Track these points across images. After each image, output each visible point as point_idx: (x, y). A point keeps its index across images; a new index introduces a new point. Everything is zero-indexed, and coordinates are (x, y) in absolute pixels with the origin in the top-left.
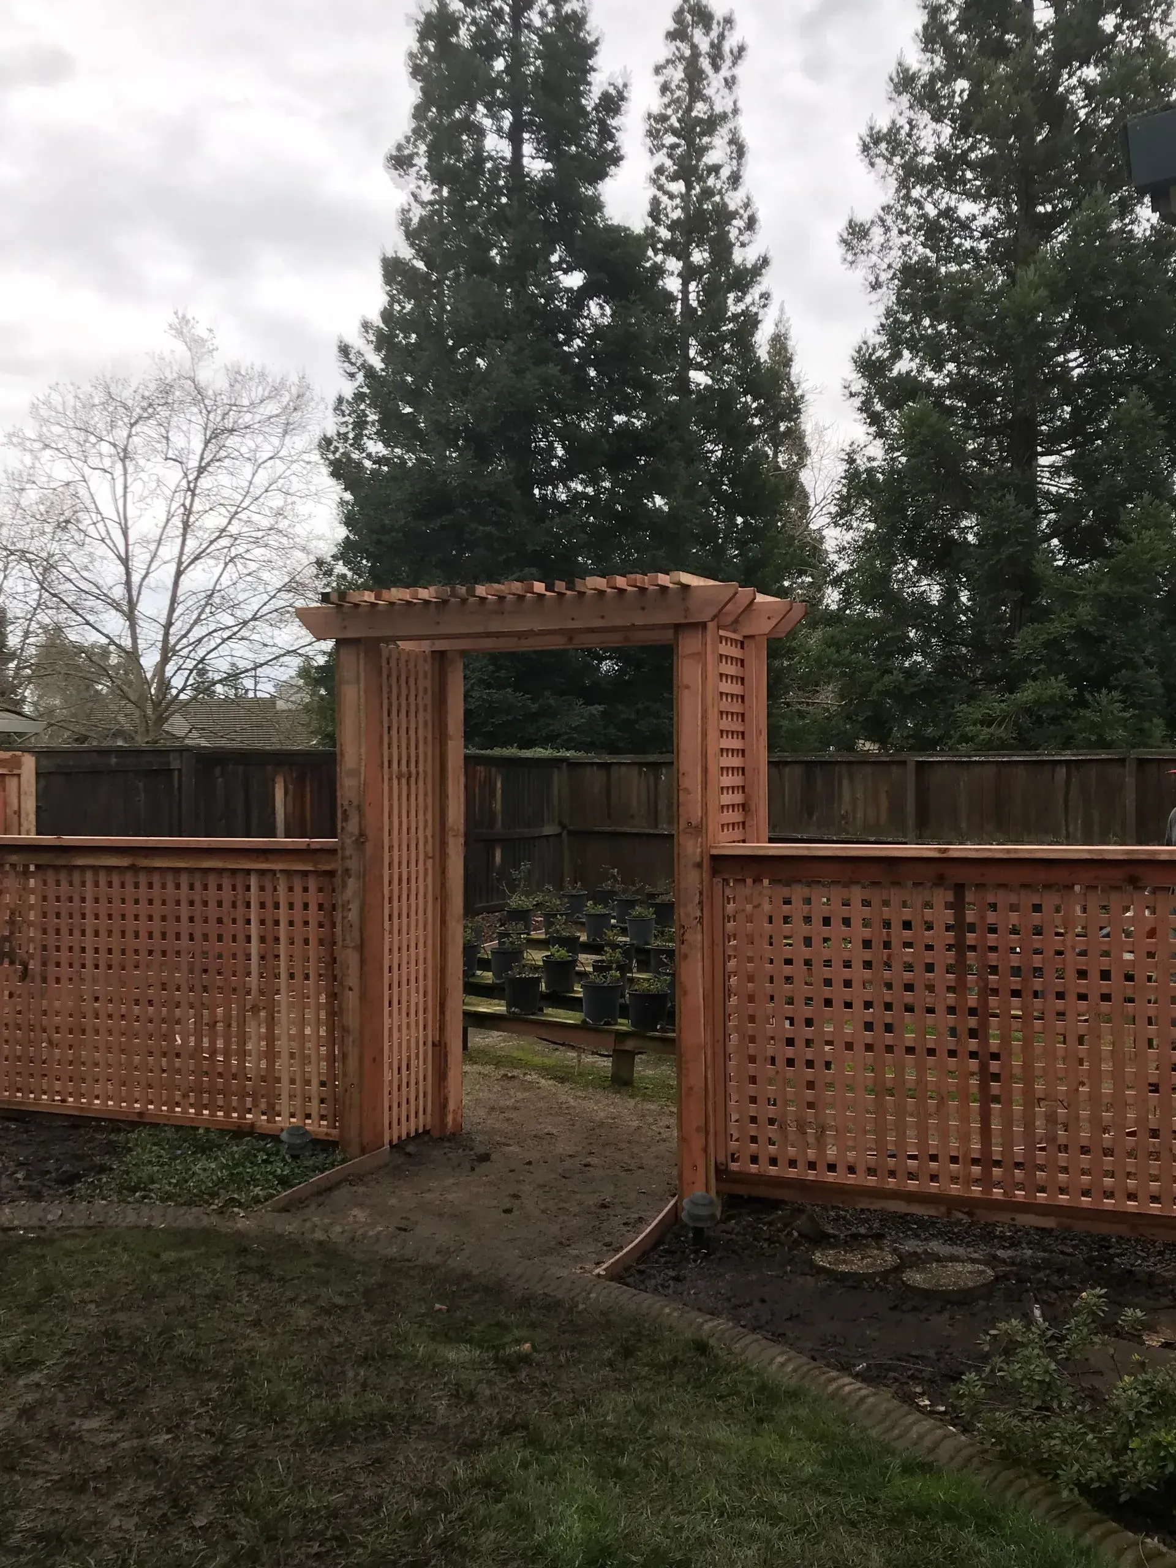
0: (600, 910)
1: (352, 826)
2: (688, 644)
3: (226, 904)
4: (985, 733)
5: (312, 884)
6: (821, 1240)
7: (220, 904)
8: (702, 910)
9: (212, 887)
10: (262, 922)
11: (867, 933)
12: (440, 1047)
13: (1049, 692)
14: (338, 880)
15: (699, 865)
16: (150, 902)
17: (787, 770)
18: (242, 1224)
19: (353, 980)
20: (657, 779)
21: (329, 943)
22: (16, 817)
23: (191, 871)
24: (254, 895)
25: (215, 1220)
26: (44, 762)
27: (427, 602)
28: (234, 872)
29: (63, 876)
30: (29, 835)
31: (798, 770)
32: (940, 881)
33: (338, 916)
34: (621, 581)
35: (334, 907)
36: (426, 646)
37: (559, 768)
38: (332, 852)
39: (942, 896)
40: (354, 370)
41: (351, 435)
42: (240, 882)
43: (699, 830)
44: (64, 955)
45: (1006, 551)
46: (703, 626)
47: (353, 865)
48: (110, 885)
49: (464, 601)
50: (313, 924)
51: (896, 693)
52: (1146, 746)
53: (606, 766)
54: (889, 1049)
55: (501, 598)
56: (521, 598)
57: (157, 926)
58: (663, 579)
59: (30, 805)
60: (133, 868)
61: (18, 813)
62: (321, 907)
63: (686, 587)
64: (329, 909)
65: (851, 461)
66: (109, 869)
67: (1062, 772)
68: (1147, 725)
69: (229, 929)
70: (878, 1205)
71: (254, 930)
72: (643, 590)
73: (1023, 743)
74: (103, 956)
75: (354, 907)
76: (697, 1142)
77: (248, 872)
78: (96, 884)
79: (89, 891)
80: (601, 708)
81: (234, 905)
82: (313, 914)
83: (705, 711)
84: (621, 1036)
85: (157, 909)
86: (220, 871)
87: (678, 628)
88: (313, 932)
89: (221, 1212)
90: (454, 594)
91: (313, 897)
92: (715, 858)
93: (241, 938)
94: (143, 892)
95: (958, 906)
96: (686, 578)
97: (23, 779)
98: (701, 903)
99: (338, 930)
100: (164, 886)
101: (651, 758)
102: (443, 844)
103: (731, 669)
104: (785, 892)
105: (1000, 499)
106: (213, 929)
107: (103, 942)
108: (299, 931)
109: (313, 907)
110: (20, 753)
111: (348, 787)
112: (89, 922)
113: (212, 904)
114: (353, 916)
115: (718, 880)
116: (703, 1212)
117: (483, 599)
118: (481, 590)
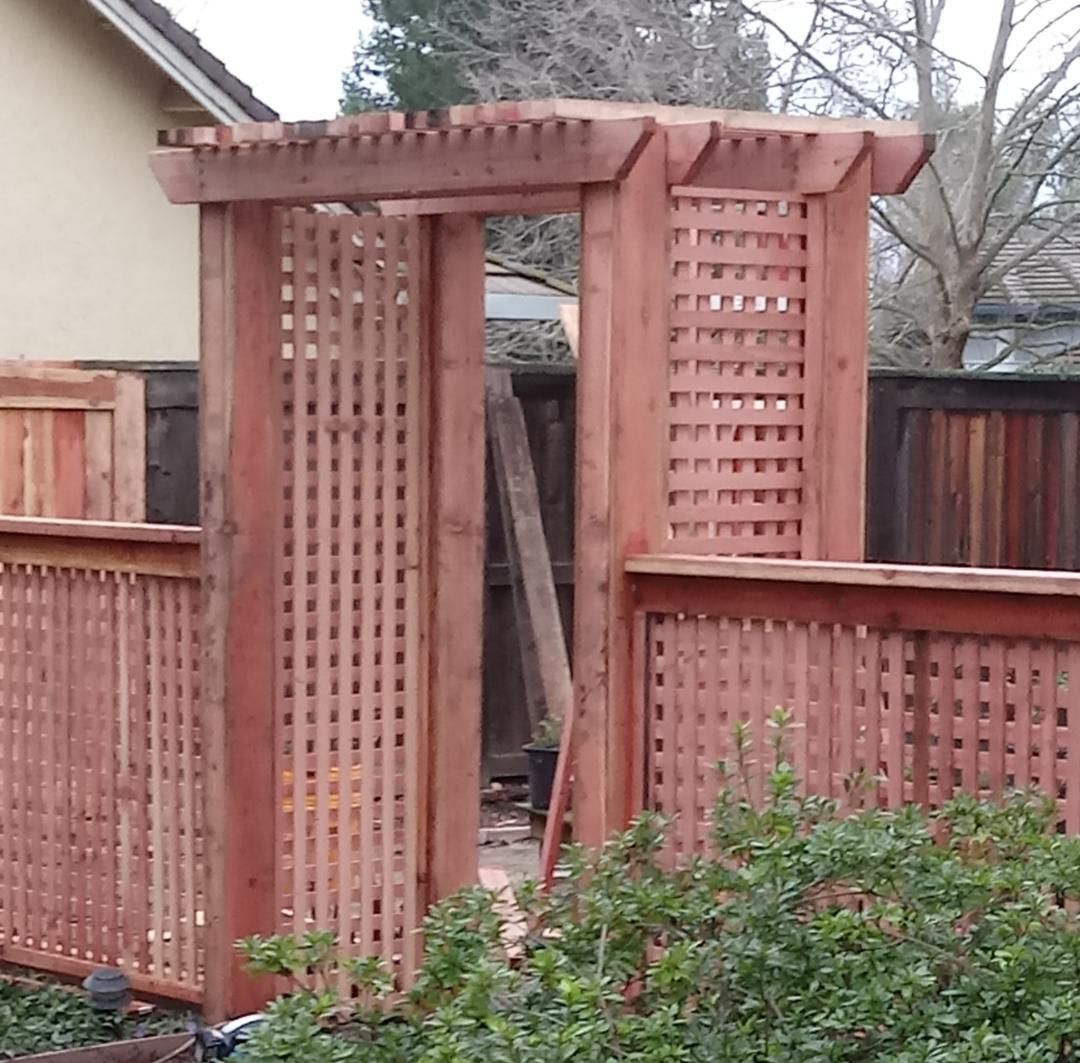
1: (216, 507)
2: (598, 217)
8: (607, 662)
10: (132, 656)
12: (428, 884)
15: (605, 588)
22: (105, 486)
26: (162, 389)
30: (131, 522)
32: (895, 627)
36: (411, 208)
38: (197, 547)
39: (901, 651)
46: (614, 186)
47: (217, 569)
59: (134, 463)
61: (111, 477)
69: (95, 665)
75: (219, 637)
95: (919, 668)
97: (121, 418)
98: (605, 650)
102: (434, 545)
106: (79, 662)
110: (111, 373)
111: (211, 444)
114: (216, 651)
115: (640, 614)
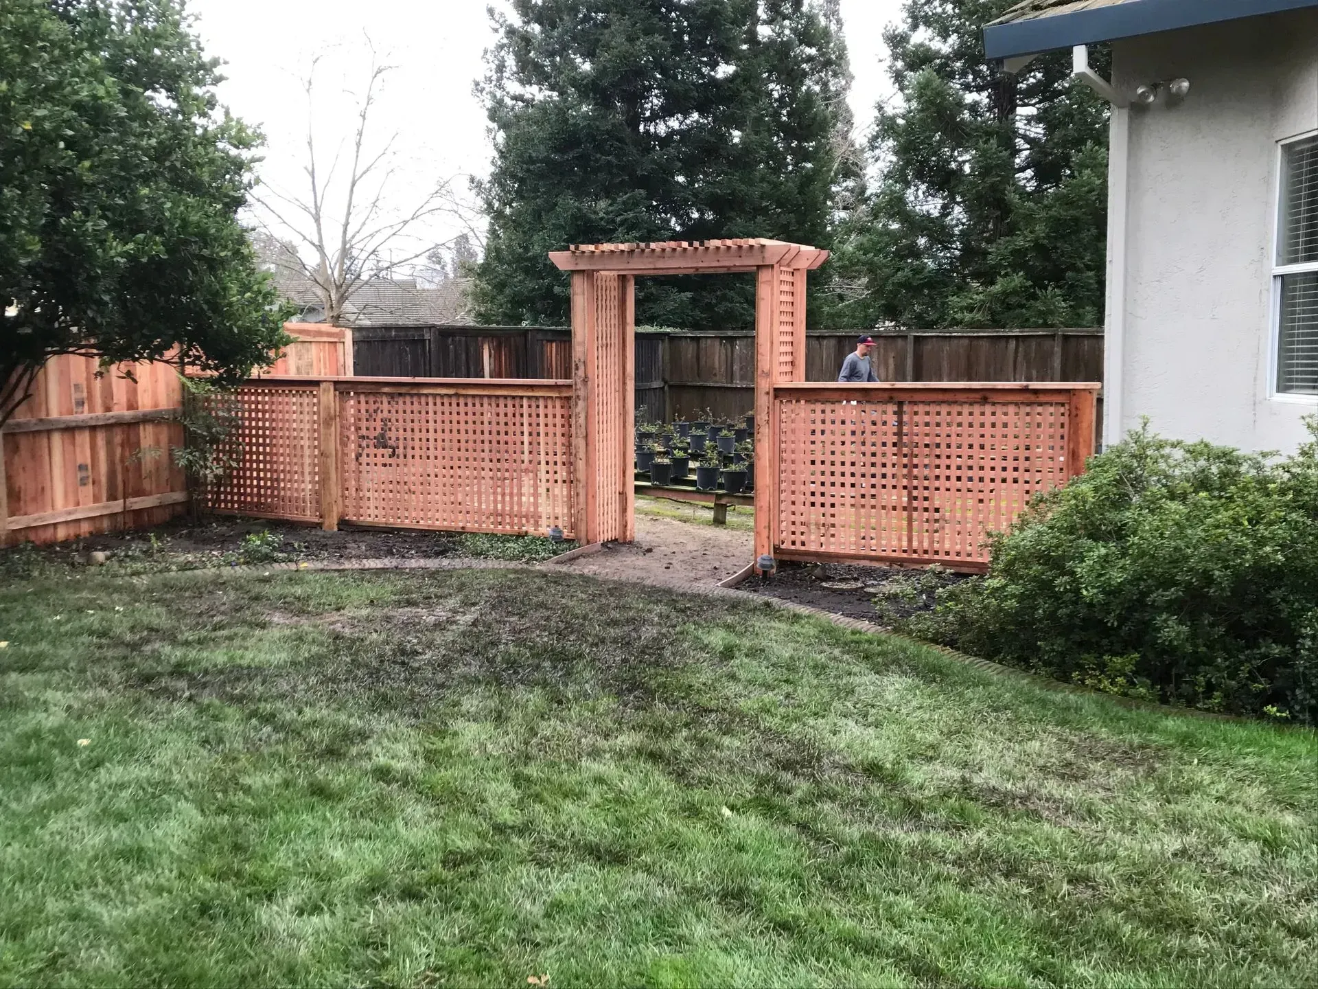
0: (699, 432)
1: (581, 372)
2: (764, 276)
3: (510, 415)
4: (968, 316)
5: (558, 404)
6: (828, 579)
7: (506, 415)
8: (769, 417)
9: (502, 405)
10: (530, 425)
11: (853, 428)
12: (623, 494)
13: (1013, 284)
14: (573, 402)
15: (768, 393)
16: (466, 414)
17: (825, 342)
18: (538, 568)
19: (582, 454)
20: (733, 347)
21: (567, 436)
22: (342, 368)
23: (489, 397)
24: (525, 410)
25: (525, 566)
26: (357, 335)
27: (622, 251)
28: (514, 397)
29: (415, 399)
31: (833, 342)
32: (890, 400)
33: (573, 421)
34: (729, 242)
35: (570, 417)
36: (616, 273)
37: (663, 341)
38: (570, 386)
39: (891, 408)
40: (497, 26)
41: (494, 77)
42: (517, 402)
43: (768, 374)
44: (417, 444)
45: (989, 180)
46: (772, 266)
47: (581, 393)
48: (443, 404)
49: (643, 251)
50: (559, 425)
51: (906, 285)
52: (1080, 326)
53: (697, 339)
54: (873, 507)
55: (663, 250)
56: (674, 250)
57: (470, 427)
58: (752, 241)
59: (350, 361)
60: (457, 395)
61: (344, 366)
62: (563, 416)
63: (763, 246)
64: (567, 418)
65: (880, 108)
66: (442, 396)
67: (1013, 344)
68: (1081, 311)
69: (511, 429)
70: (855, 563)
71: (526, 429)
72: (740, 247)
73: (996, 323)
74: (440, 443)
75: (582, 416)
76: (765, 533)
77: (522, 397)
78: (435, 404)
79: (431, 408)
80: (689, 294)
81: (514, 415)
82: (559, 421)
83: (772, 312)
84: (719, 496)
85: (470, 418)
86: (506, 397)
87: (759, 267)
88: (559, 430)
89: (527, 563)
90: (638, 247)
91: (559, 411)
92: (776, 390)
93: (518, 433)
94: (462, 409)
95: (899, 413)
96: (763, 241)
97: (346, 345)
98: (768, 413)
99: (573, 429)
100: (474, 405)
101: (730, 333)
102: (624, 383)
103: (786, 288)
104: (812, 407)
105: (985, 142)
106: (502, 428)
107: (440, 436)
108: (551, 429)
109: (558, 416)
111: (578, 352)
112: (431, 425)
113: (502, 415)
114: (582, 420)
115: (777, 402)
116: (768, 563)
117: (653, 250)
118: (653, 245)
